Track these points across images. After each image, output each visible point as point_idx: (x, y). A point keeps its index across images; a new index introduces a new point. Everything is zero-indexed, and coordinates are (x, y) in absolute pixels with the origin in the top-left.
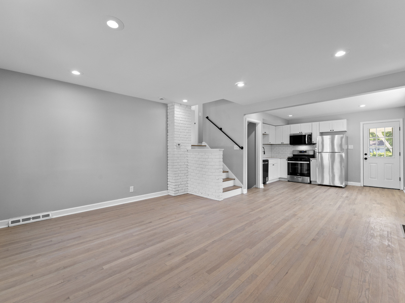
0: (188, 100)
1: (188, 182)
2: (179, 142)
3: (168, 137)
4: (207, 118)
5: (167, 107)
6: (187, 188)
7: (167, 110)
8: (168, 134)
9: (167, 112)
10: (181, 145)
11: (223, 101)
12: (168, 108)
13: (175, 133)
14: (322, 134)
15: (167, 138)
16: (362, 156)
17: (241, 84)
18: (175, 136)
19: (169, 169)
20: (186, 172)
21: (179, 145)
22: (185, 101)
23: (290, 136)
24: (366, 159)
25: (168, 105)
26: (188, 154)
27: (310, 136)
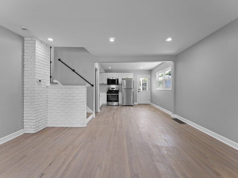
0: (54, 40)
1: (48, 116)
2: (40, 78)
3: (25, 72)
4: (59, 60)
5: (24, 40)
6: (46, 122)
7: (23, 43)
8: (25, 69)
9: (23, 46)
10: (42, 81)
11: (82, 49)
12: (25, 42)
13: (36, 69)
14: (123, 79)
15: (23, 73)
16: (138, 91)
17: (112, 40)
18: (36, 72)
19: (25, 106)
20: (45, 107)
21: (40, 81)
22: (50, 39)
23: (108, 80)
24: (139, 92)
25: (25, 39)
26: (48, 90)
27: (118, 80)
